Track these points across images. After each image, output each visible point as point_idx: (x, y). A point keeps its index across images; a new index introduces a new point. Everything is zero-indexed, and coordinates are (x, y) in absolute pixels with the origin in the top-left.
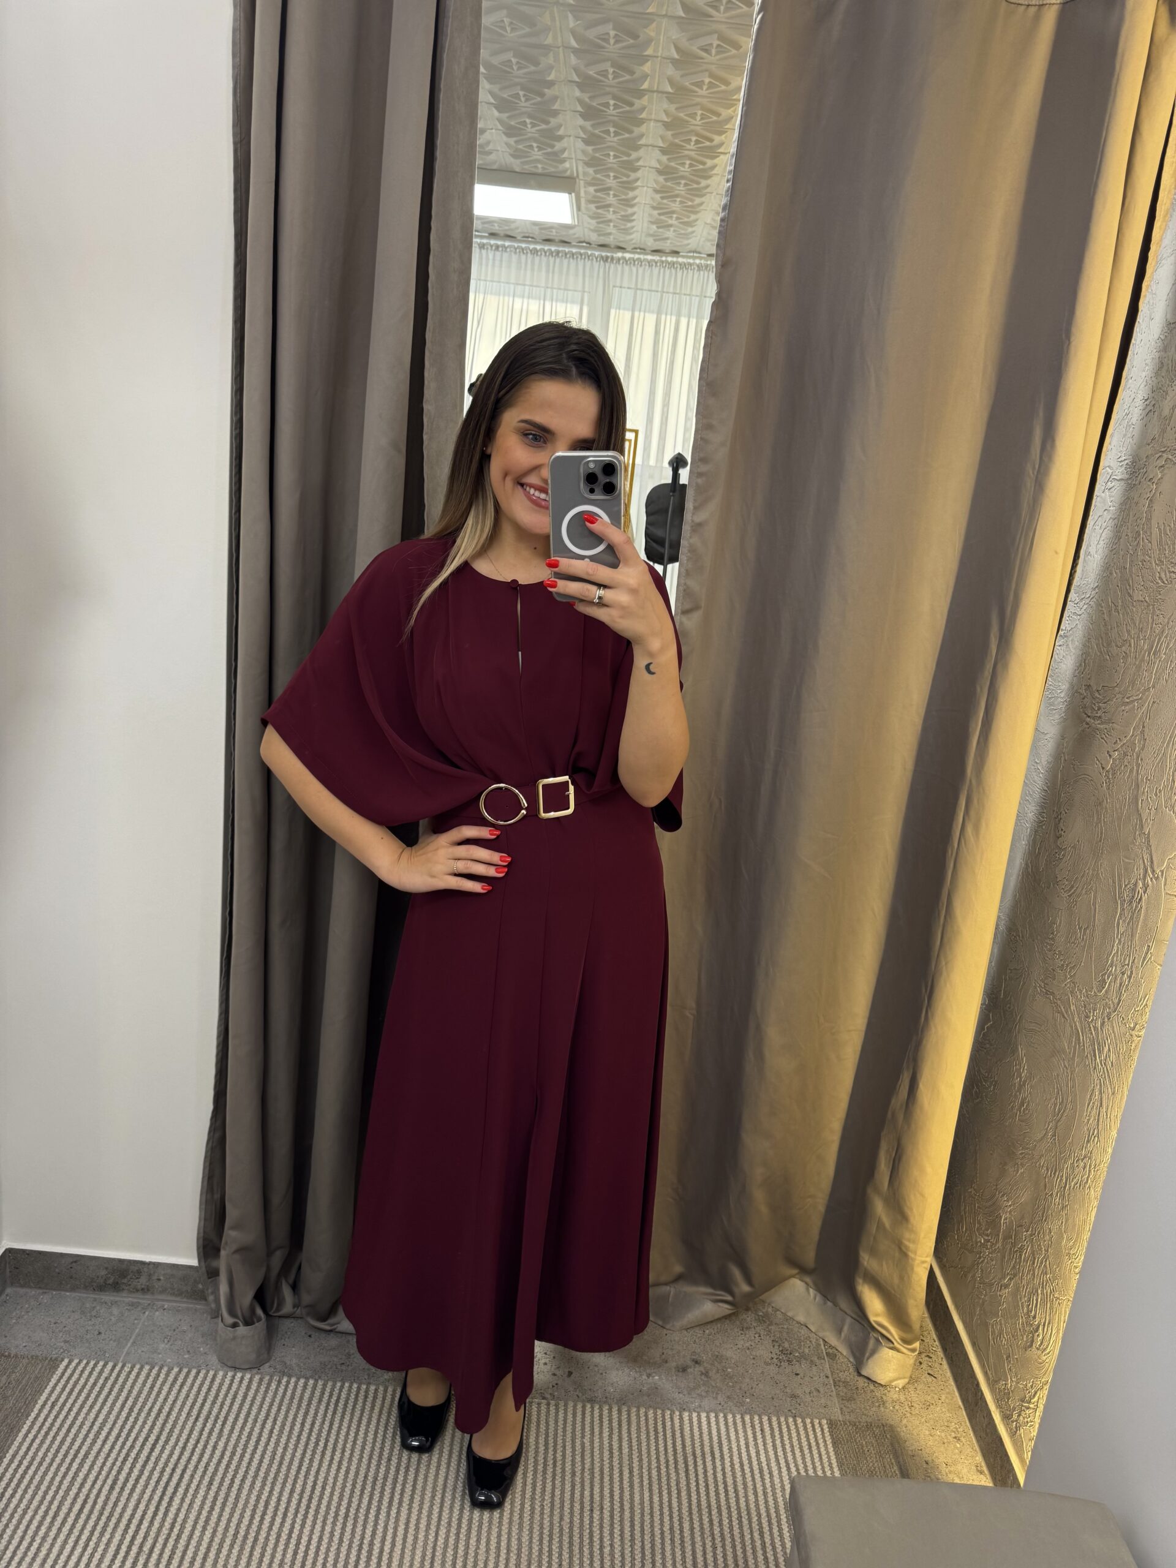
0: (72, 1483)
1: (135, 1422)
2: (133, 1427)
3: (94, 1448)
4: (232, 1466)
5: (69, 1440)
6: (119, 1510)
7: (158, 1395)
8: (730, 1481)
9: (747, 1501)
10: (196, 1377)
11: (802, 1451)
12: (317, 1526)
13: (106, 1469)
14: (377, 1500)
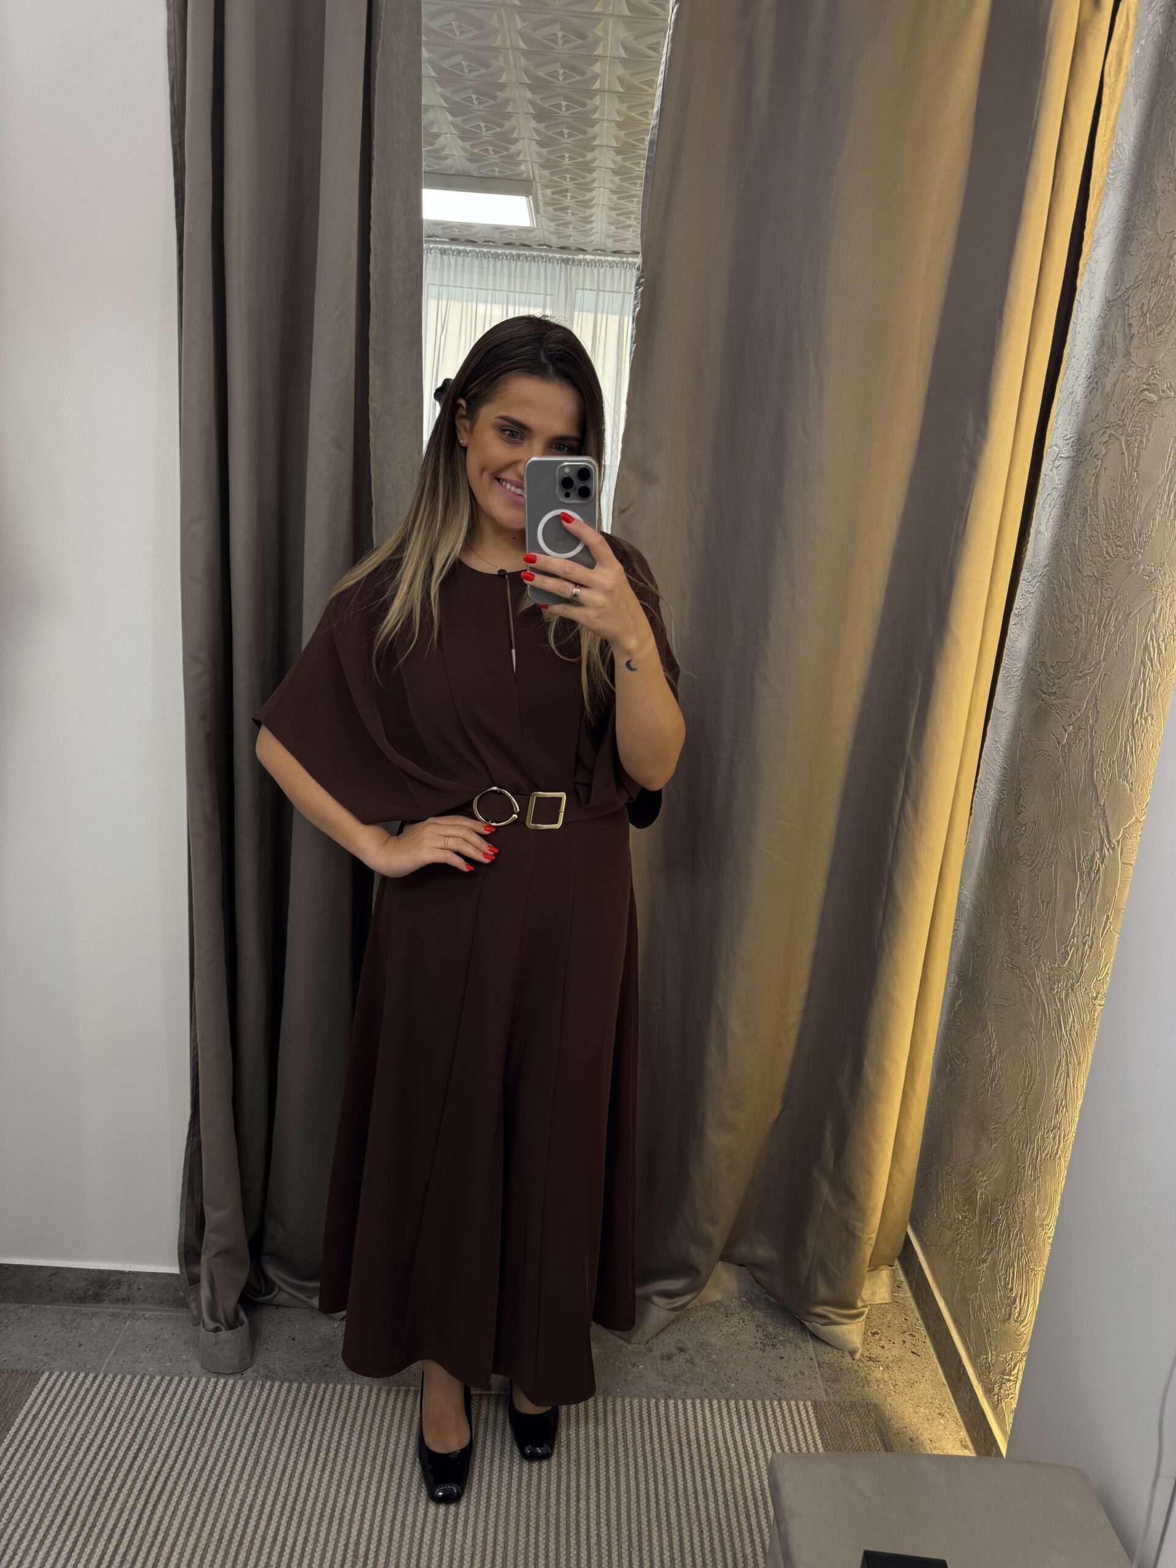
0: (54, 1495)
1: (117, 1432)
2: (115, 1436)
3: (76, 1459)
4: (215, 1472)
5: (50, 1452)
6: (101, 1520)
7: (140, 1405)
8: (715, 1465)
9: (733, 1485)
10: (178, 1385)
11: (787, 1433)
12: (302, 1528)
13: (88, 1480)
14: (363, 1499)
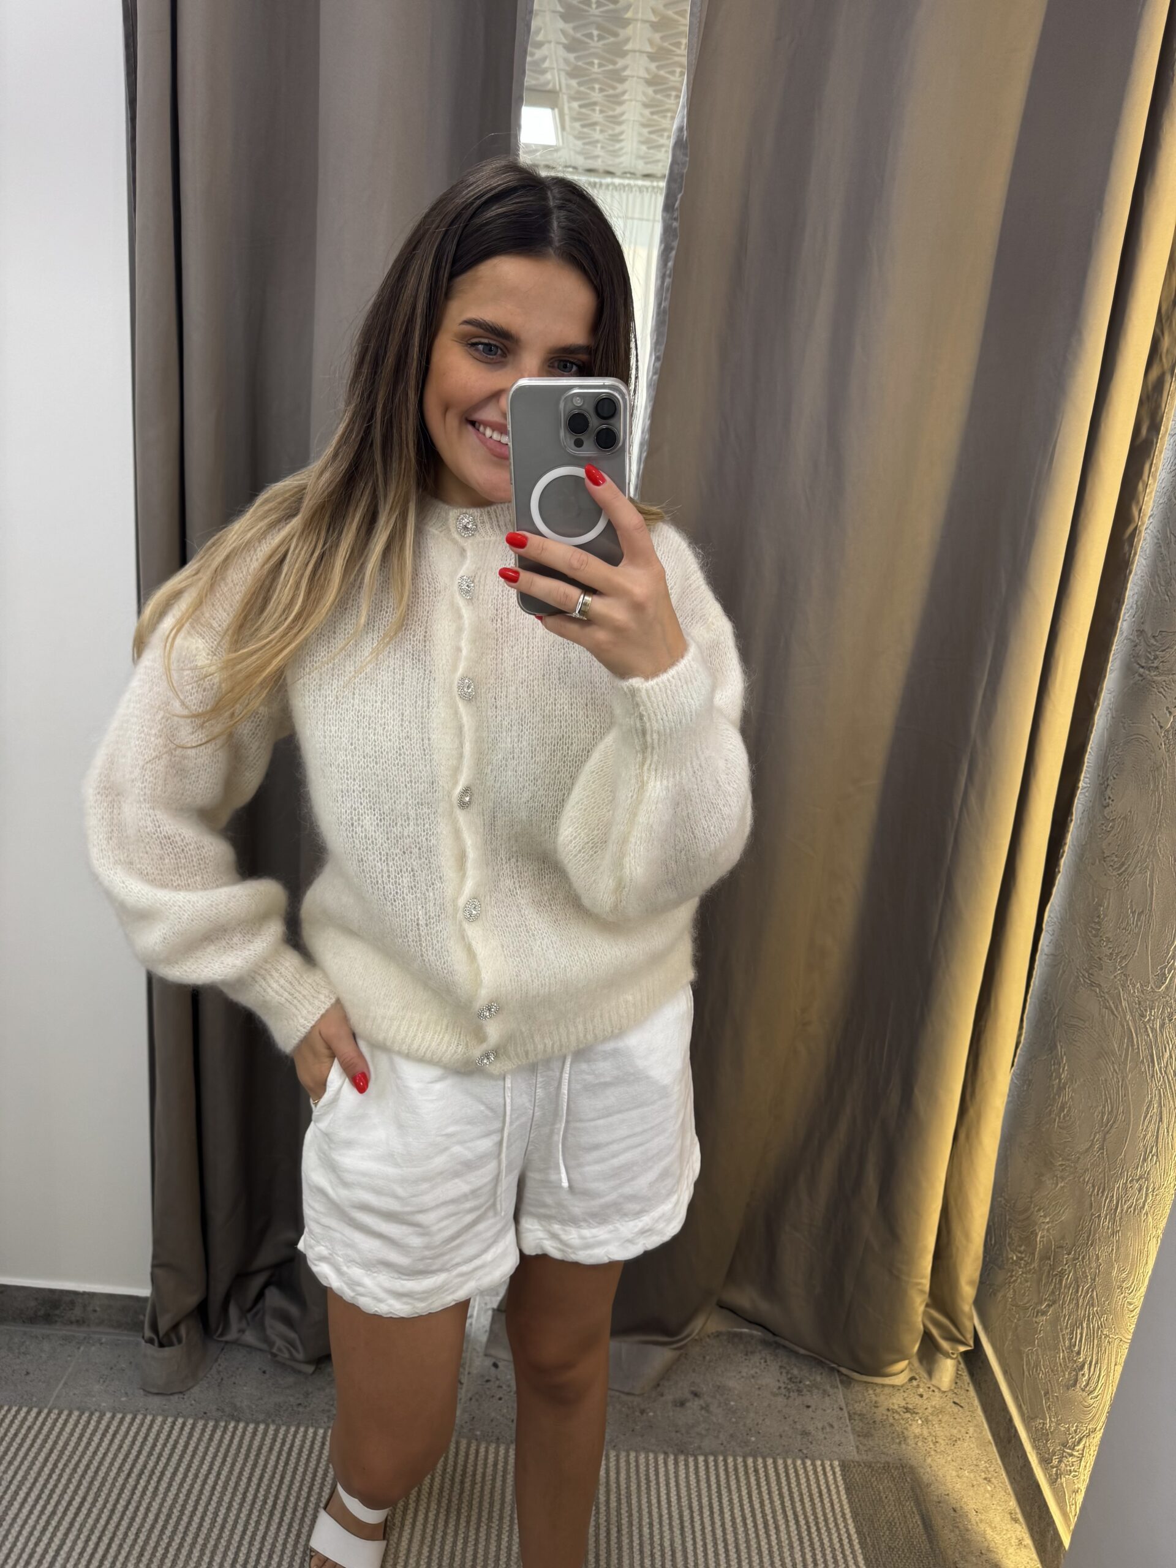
7: (87, 1448)
8: (731, 1540)
11: (811, 1499)
